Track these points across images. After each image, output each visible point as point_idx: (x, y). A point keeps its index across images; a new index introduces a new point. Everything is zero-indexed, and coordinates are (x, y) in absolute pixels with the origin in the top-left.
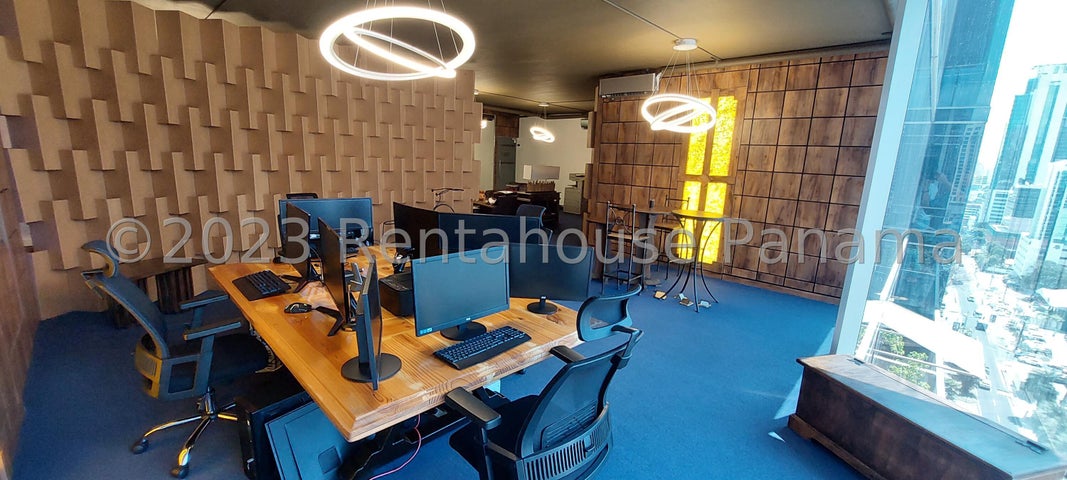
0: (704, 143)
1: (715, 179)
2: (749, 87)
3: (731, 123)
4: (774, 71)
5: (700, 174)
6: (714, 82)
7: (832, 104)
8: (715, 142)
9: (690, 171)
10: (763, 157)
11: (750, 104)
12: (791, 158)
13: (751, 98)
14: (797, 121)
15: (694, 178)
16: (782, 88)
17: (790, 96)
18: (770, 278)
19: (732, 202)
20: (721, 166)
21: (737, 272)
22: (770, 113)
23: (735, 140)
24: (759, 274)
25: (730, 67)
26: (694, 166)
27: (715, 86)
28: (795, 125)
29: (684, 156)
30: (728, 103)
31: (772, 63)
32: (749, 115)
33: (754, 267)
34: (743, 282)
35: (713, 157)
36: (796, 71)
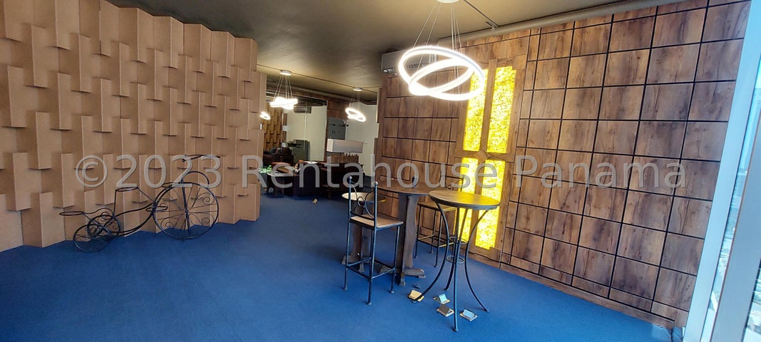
0: (481, 118)
1: (493, 157)
2: (529, 55)
3: (509, 94)
4: (556, 36)
5: (477, 150)
6: (492, 51)
7: (628, 70)
8: (492, 116)
9: (467, 147)
10: (545, 133)
11: (529, 74)
12: (578, 134)
13: (531, 67)
14: (584, 91)
15: (471, 154)
16: (566, 54)
17: (576, 64)
18: (555, 275)
19: (510, 181)
20: (498, 142)
21: (517, 262)
22: (552, 83)
23: (514, 113)
24: (542, 268)
25: (508, 34)
26: (471, 141)
27: (492, 56)
28: (583, 96)
29: (461, 131)
30: (506, 74)
31: (553, 26)
32: (529, 86)
33: (536, 259)
34: (523, 274)
35: (491, 132)
36: (582, 33)
